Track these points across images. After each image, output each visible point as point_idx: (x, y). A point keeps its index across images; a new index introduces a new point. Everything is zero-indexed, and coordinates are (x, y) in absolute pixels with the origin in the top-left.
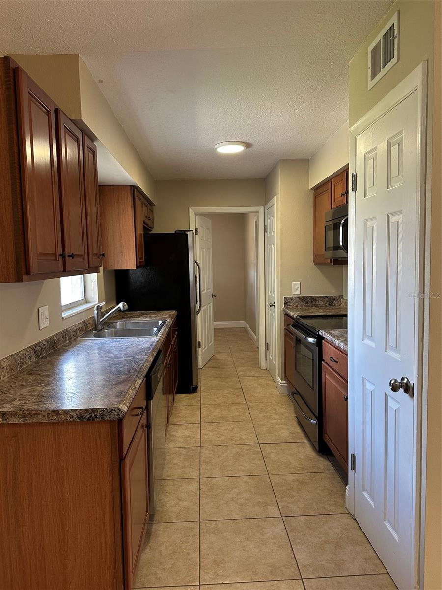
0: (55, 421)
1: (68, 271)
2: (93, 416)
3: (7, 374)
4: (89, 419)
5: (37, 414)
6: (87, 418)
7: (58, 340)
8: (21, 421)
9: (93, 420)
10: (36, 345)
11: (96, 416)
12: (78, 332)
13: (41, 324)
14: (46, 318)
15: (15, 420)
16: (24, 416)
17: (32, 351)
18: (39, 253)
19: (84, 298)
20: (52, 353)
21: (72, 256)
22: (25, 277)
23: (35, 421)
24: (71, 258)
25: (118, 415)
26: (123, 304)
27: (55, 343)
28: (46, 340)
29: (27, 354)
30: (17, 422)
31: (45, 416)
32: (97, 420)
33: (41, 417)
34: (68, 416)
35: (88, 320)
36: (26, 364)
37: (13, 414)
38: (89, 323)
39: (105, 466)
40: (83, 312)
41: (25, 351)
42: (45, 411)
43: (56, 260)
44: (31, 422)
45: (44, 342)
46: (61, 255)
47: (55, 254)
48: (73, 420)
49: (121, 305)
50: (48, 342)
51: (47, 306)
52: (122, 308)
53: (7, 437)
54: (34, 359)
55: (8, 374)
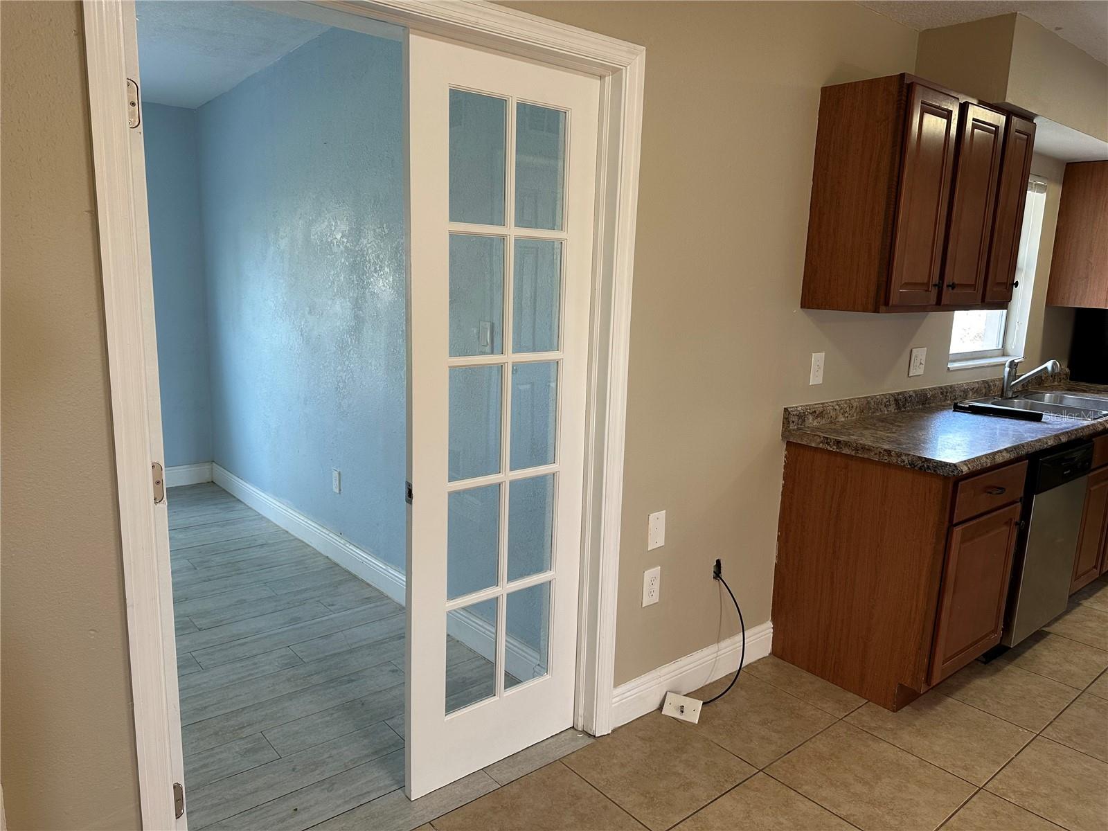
0: (886, 461)
1: (944, 305)
2: (925, 465)
3: (855, 415)
4: (920, 468)
5: (869, 450)
6: (919, 466)
7: (934, 396)
8: (853, 453)
9: (925, 470)
10: (898, 394)
11: (928, 467)
12: (971, 393)
13: (911, 367)
14: (921, 364)
15: (846, 451)
16: (857, 449)
17: (892, 399)
18: (903, 283)
19: (1000, 347)
20: (919, 409)
21: (953, 286)
22: (883, 308)
23: (866, 456)
24: (950, 288)
25: (953, 472)
26: (1054, 364)
27: (927, 399)
28: (915, 391)
29: (885, 400)
30: (849, 453)
31: (876, 454)
32: (929, 471)
33: (873, 454)
34: (899, 459)
35: (993, 381)
36: (881, 411)
37: (847, 444)
38: (995, 385)
39: (930, 526)
40: (988, 366)
41: (882, 397)
42: (877, 448)
43: (927, 291)
44: (862, 456)
45: (911, 393)
46: (935, 285)
47: (928, 284)
48: (904, 465)
49: (1049, 365)
50: (916, 395)
51: (926, 349)
52: (1050, 368)
53: (839, 467)
54: (892, 408)
55: (857, 415)
